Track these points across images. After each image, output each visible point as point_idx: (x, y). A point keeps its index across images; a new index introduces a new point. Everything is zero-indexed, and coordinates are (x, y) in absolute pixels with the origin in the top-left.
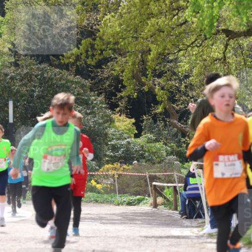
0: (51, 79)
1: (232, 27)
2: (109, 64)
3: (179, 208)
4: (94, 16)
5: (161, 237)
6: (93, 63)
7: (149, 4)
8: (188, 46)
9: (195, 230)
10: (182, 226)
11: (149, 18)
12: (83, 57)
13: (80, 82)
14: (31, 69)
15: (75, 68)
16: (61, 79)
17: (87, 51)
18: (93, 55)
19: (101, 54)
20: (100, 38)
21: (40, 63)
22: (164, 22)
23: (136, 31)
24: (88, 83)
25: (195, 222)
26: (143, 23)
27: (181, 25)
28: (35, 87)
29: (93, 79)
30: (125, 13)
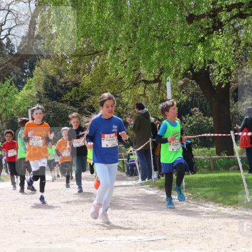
0: (58, 109)
1: (147, 78)
2: (87, 100)
3: (126, 171)
4: (78, 75)
5: (117, 186)
6: (79, 99)
7: (105, 68)
8: (126, 89)
9: (134, 182)
10: (128, 180)
11: (105, 76)
12: (73, 97)
13: (73, 110)
14: (48, 104)
15: (69, 102)
16: (63, 108)
17: (75, 94)
18: (78, 96)
19: (82, 94)
20: (82, 87)
21: (52, 101)
22: (113, 77)
23: (99, 82)
24: (77, 109)
25: (134, 178)
26: (103, 78)
27: (122, 78)
28: (50, 113)
29: (79, 107)
30: (94, 74)
